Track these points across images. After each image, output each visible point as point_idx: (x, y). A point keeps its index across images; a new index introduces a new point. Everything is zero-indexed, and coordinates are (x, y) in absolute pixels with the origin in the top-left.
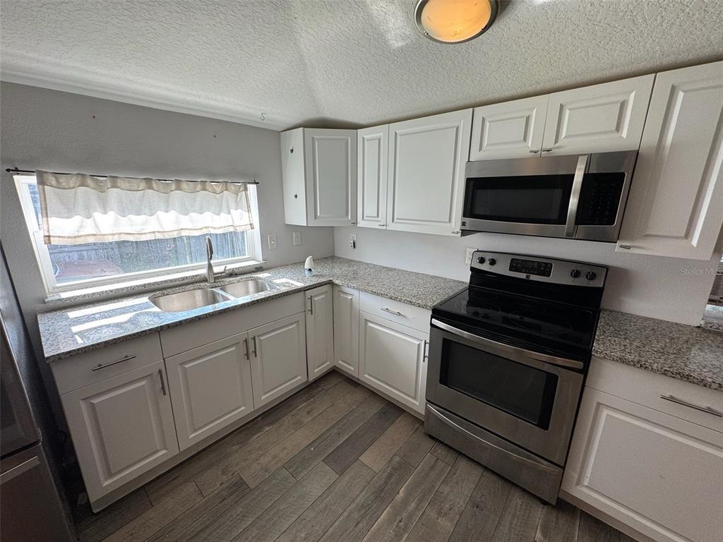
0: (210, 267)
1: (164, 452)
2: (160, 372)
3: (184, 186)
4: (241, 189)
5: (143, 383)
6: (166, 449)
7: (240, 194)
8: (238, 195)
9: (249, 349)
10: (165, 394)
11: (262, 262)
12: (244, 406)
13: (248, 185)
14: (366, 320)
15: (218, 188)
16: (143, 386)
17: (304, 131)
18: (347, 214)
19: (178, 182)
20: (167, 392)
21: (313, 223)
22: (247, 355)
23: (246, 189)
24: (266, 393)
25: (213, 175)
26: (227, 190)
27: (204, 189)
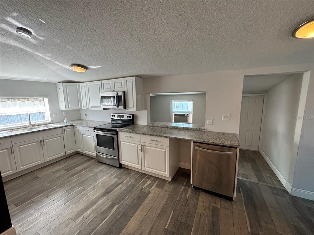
0: (30, 123)
1: (12, 171)
2: (11, 147)
3: (21, 100)
4: (42, 100)
5: (5, 150)
6: (12, 170)
7: (41, 101)
8: (40, 102)
9: (42, 144)
10: (12, 153)
11: (51, 121)
12: (41, 160)
13: (45, 99)
14: (83, 134)
15: (33, 100)
16: (5, 151)
17: (63, 84)
18: (79, 106)
19: (19, 99)
20: (13, 153)
21: (68, 109)
22: (41, 145)
23: (44, 100)
24: (49, 157)
25: (31, 96)
26: (36, 100)
27: (28, 100)
